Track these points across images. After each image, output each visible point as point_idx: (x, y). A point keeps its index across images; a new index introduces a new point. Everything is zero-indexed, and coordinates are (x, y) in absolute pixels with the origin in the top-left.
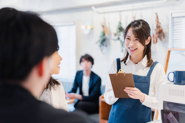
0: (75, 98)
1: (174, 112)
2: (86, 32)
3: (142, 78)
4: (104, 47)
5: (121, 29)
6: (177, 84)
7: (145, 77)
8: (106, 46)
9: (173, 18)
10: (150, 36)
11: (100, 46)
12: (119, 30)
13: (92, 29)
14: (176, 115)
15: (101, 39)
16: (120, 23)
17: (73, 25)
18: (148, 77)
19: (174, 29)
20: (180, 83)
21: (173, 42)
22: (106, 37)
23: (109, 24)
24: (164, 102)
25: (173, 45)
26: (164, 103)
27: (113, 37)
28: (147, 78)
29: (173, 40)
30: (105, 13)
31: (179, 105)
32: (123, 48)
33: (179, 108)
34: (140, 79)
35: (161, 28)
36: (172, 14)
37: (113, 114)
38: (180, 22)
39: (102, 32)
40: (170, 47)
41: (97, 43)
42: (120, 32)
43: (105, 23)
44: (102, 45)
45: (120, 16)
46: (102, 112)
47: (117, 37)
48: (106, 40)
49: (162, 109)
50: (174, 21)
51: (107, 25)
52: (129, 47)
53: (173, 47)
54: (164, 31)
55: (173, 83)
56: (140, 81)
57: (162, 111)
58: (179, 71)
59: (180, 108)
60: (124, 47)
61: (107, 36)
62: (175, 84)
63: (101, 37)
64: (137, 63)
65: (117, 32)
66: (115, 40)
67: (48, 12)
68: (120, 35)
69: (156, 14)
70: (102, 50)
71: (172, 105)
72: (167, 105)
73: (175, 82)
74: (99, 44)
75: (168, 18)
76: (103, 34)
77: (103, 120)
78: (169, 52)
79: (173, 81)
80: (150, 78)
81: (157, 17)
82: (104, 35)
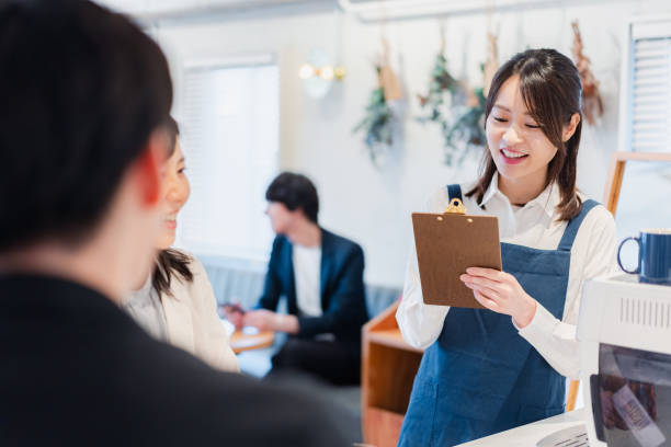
0: (276, 331)
1: (638, 382)
2: (318, 90)
3: (539, 258)
4: (383, 146)
5: (444, 81)
6: (652, 283)
7: (552, 253)
8: (390, 142)
9: (637, 41)
10: (579, 112)
11: (368, 142)
12: (436, 86)
13: (339, 79)
14: (646, 394)
15: (372, 116)
16: (442, 59)
17: (272, 63)
18: (561, 255)
19: (640, 82)
20: (662, 279)
21: (634, 132)
22: (389, 109)
23: (401, 60)
24: (601, 345)
25: (633, 140)
26: (604, 349)
27: (415, 108)
28: (558, 258)
29: (635, 122)
30: (385, 20)
31: (657, 360)
32: (449, 150)
33: (656, 368)
34: (535, 260)
35: (592, 76)
36: (631, 26)
37: (429, 383)
38: (661, 57)
39: (375, 92)
40: (622, 147)
41: (356, 130)
42: (439, 91)
43: (386, 58)
44: (373, 139)
45: (443, 31)
46: (372, 383)
47: (428, 111)
48: (390, 120)
49: (596, 372)
50: (639, 55)
51: (394, 65)
52: (501, 147)
53: (634, 150)
54: (603, 89)
55: (636, 277)
56: (535, 266)
57: (593, 378)
58: (660, 233)
59: (662, 369)
60: (454, 148)
61: (391, 103)
62: (642, 280)
63: (370, 108)
64: (523, 205)
65: (431, 92)
66: (421, 120)
67: (180, 17)
68: (441, 102)
69: (575, 25)
70: (373, 157)
71: (632, 359)
72: (612, 357)
73: (643, 274)
74: (363, 134)
75: (617, 43)
76: (377, 98)
77: (374, 412)
78: (621, 165)
79: (638, 272)
80: (568, 257)
81: (578, 39)
82: (383, 100)
